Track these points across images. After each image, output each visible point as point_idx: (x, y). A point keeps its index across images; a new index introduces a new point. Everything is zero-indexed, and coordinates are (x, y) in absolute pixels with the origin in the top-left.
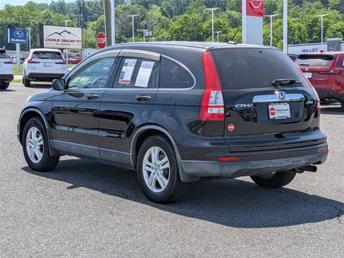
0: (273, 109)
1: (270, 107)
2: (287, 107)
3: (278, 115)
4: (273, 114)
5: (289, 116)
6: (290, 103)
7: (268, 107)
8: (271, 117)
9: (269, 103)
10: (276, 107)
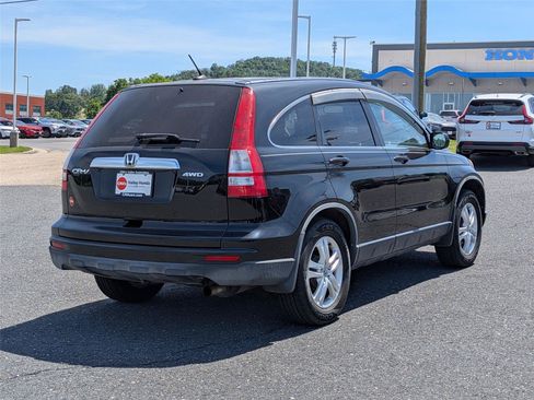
0: (123, 180)
1: (119, 176)
2: (149, 178)
3: (129, 190)
4: (122, 187)
5: (148, 193)
6: (153, 172)
7: (116, 176)
8: (118, 192)
9: (118, 170)
10: (129, 177)
